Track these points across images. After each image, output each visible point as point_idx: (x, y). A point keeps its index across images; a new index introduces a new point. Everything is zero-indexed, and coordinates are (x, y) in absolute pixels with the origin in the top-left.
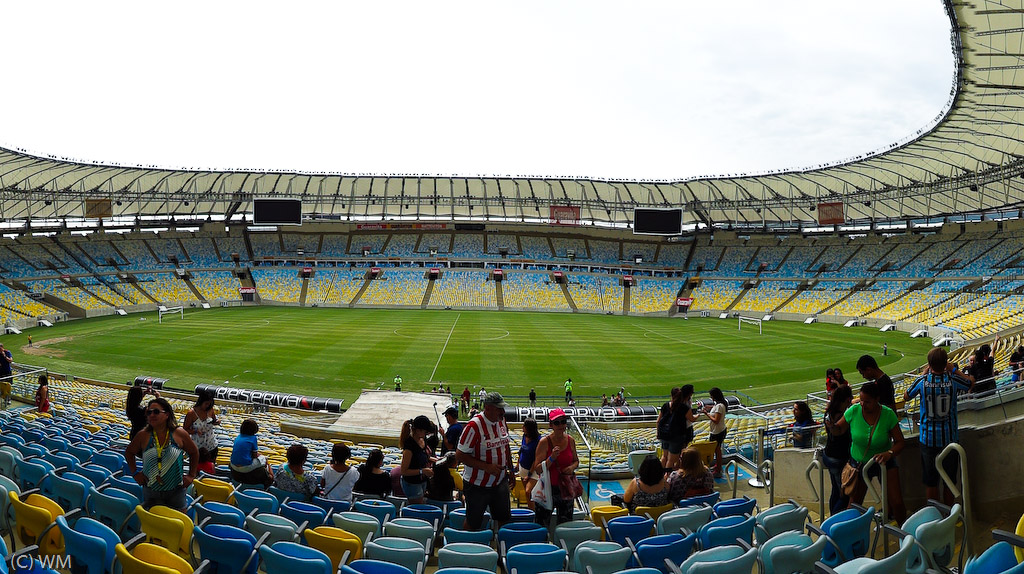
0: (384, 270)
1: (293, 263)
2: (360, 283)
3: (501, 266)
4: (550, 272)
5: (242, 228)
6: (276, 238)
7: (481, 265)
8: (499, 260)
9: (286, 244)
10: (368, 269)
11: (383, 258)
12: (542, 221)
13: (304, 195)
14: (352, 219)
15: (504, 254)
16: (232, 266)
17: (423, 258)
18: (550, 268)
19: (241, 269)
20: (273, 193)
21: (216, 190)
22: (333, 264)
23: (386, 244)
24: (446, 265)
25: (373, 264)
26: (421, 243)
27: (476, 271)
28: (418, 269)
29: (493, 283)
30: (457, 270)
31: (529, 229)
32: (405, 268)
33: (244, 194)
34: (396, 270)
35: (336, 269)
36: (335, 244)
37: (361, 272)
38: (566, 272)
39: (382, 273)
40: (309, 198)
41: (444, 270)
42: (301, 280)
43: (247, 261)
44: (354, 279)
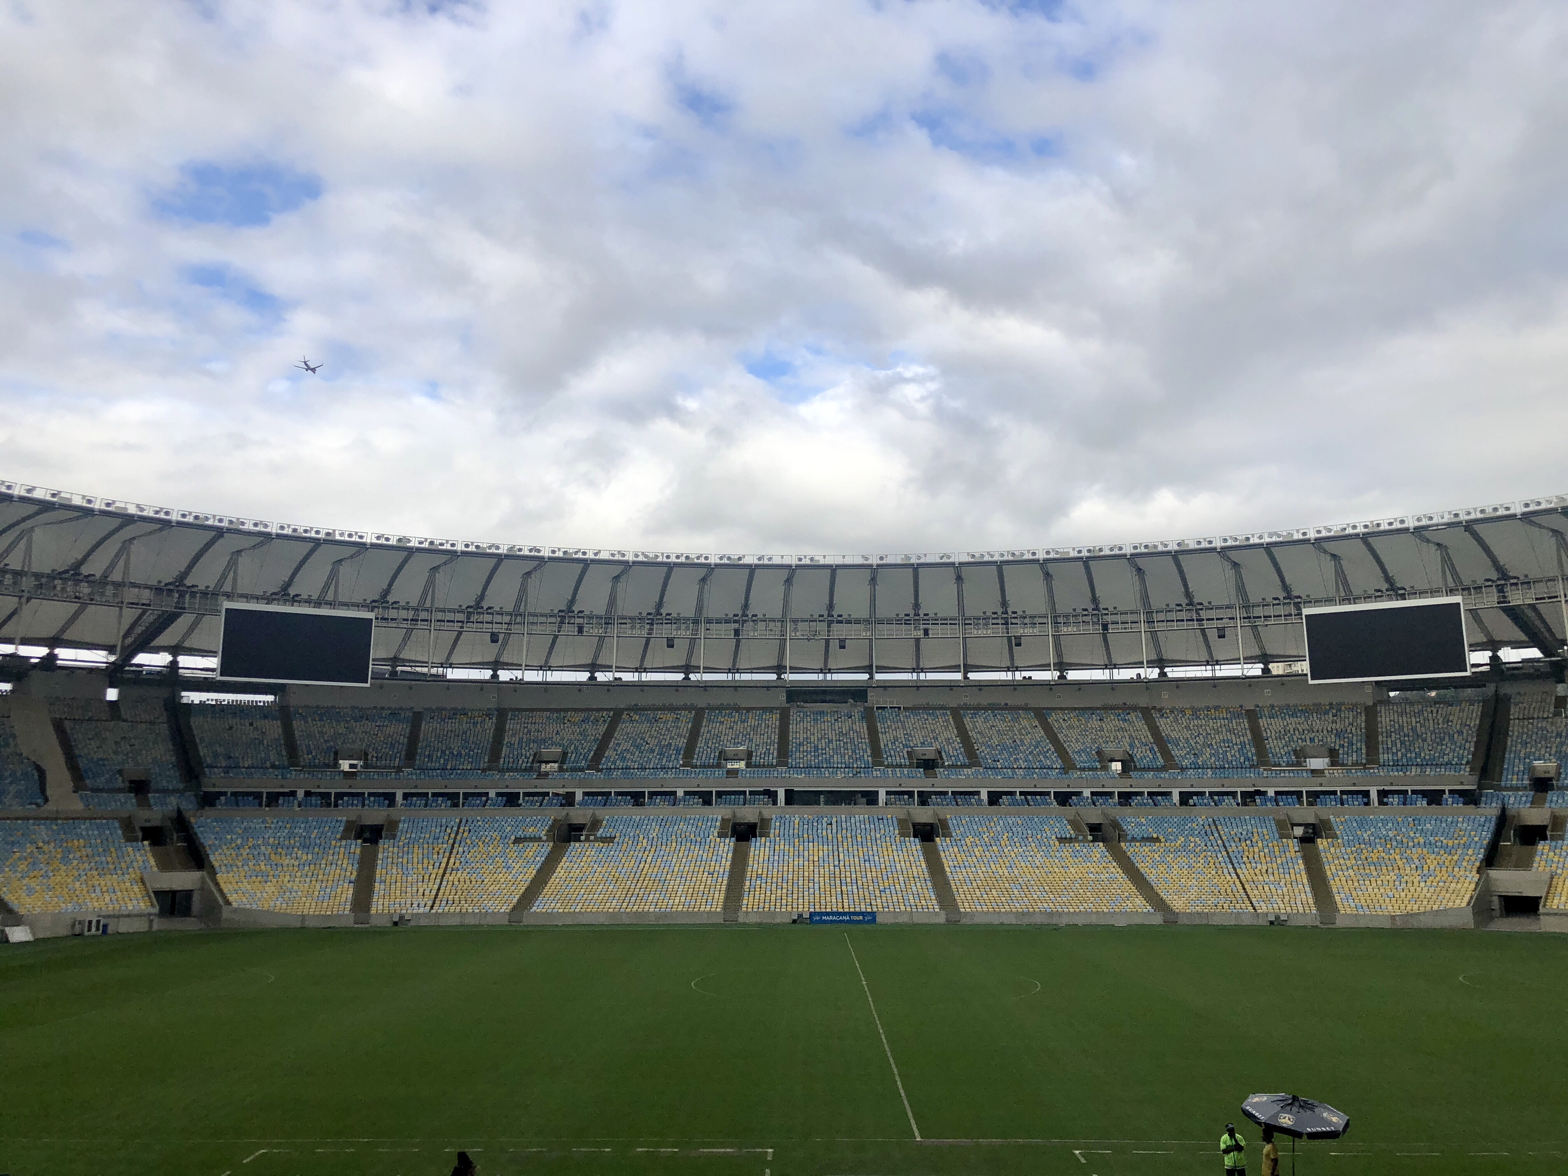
0: (605, 814)
1: (326, 799)
2: (537, 853)
3: (924, 798)
4: (1069, 811)
5: (164, 693)
6: (274, 729)
7: (871, 798)
8: (918, 782)
9: (302, 743)
10: (555, 813)
11: (597, 781)
12: (1019, 676)
13: (382, 601)
14: (505, 675)
15: (929, 765)
16: (127, 803)
17: (713, 783)
18: (1064, 799)
19: (155, 815)
20: (283, 594)
21: (95, 567)
22: (453, 799)
23: (603, 745)
24: (772, 795)
25: (569, 800)
26: (700, 744)
27: (860, 813)
28: (698, 811)
29: (915, 845)
30: (807, 812)
31: (984, 699)
32: (660, 810)
33: (192, 591)
34: (636, 814)
35: (465, 812)
36: (455, 746)
37: (537, 820)
38: (1113, 809)
39: (596, 824)
40: (393, 614)
41: (769, 811)
42: (356, 847)
43: (175, 791)
44: (518, 841)
